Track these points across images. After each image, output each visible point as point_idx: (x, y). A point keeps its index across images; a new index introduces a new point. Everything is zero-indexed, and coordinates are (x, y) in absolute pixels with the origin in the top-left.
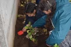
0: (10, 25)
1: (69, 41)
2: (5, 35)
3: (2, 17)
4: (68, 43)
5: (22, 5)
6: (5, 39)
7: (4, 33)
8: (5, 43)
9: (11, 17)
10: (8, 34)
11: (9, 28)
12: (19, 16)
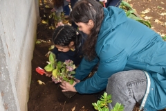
0: (21, 59)
1: (135, 94)
2: (11, 78)
3: (4, 44)
4: (134, 98)
5: (44, 22)
6: (10, 86)
7: (8, 74)
8: (12, 94)
9: (23, 45)
10: (17, 76)
11: (19, 66)
12: (39, 42)
